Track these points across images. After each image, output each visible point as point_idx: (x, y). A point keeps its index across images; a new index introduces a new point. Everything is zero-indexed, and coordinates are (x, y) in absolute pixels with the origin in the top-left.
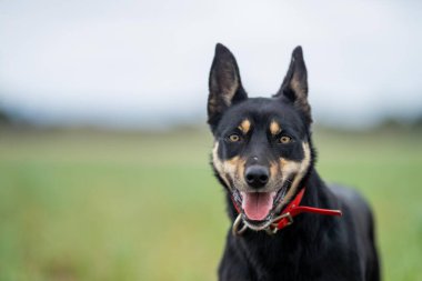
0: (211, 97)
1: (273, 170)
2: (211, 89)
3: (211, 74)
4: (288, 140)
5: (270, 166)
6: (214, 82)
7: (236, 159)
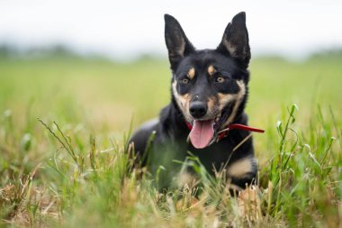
0: (170, 52)
1: (210, 104)
2: (168, 47)
3: (166, 36)
4: (223, 80)
5: (207, 101)
6: (170, 41)
7: (187, 95)
